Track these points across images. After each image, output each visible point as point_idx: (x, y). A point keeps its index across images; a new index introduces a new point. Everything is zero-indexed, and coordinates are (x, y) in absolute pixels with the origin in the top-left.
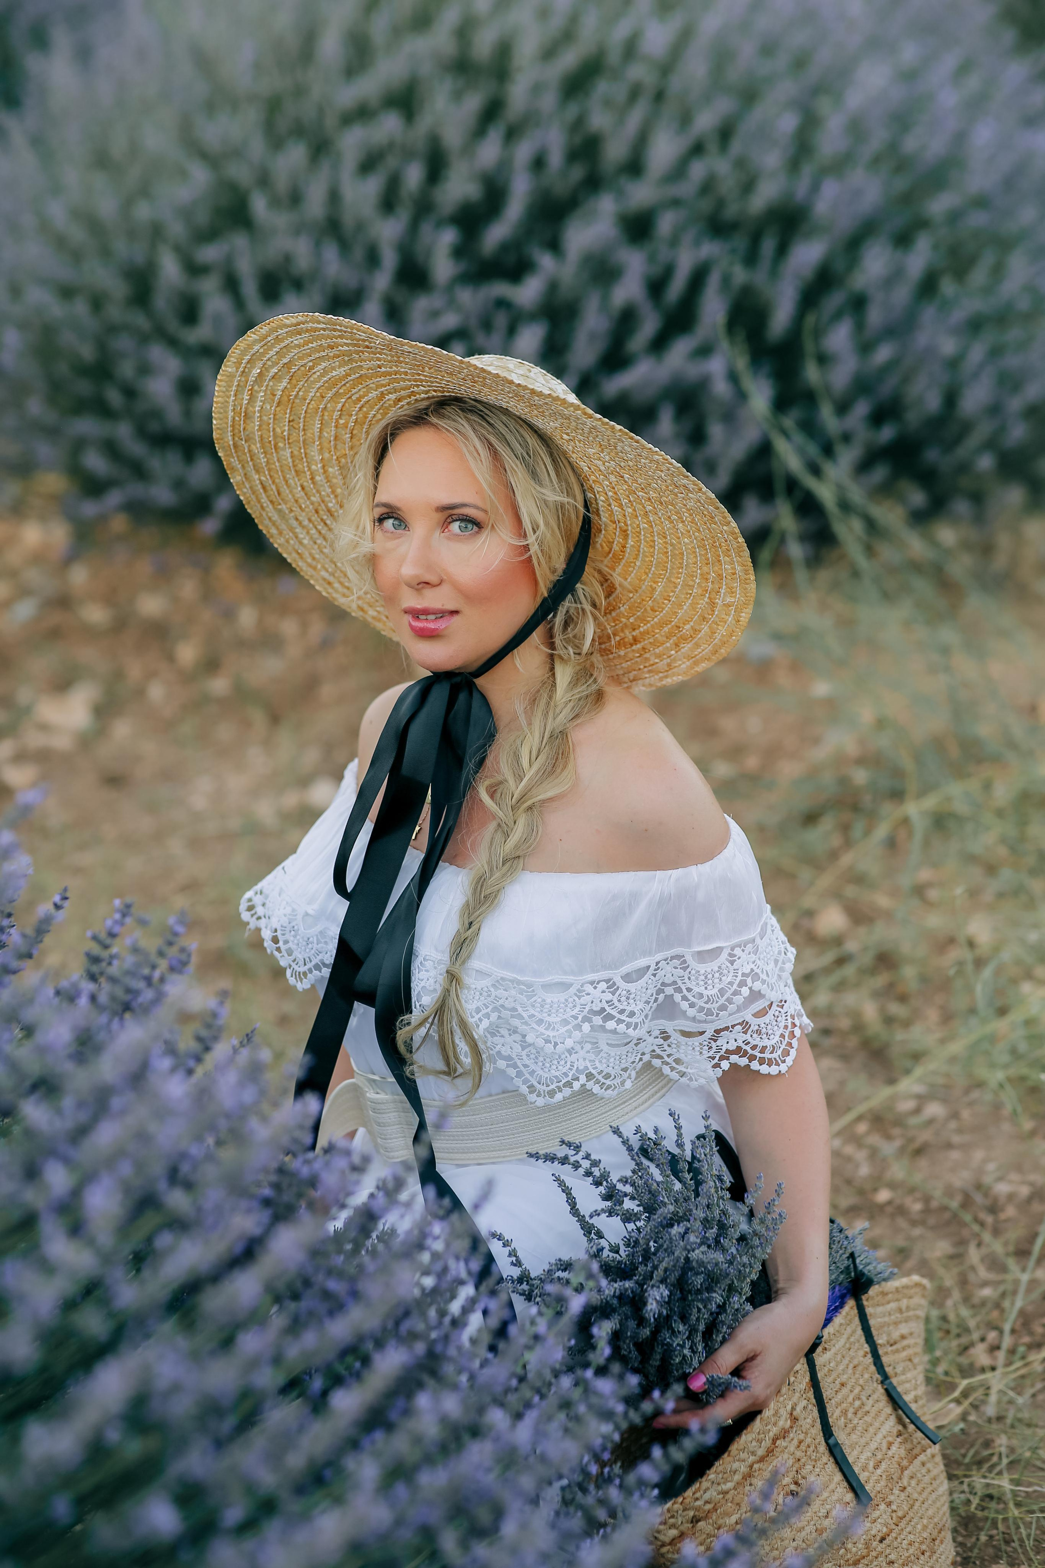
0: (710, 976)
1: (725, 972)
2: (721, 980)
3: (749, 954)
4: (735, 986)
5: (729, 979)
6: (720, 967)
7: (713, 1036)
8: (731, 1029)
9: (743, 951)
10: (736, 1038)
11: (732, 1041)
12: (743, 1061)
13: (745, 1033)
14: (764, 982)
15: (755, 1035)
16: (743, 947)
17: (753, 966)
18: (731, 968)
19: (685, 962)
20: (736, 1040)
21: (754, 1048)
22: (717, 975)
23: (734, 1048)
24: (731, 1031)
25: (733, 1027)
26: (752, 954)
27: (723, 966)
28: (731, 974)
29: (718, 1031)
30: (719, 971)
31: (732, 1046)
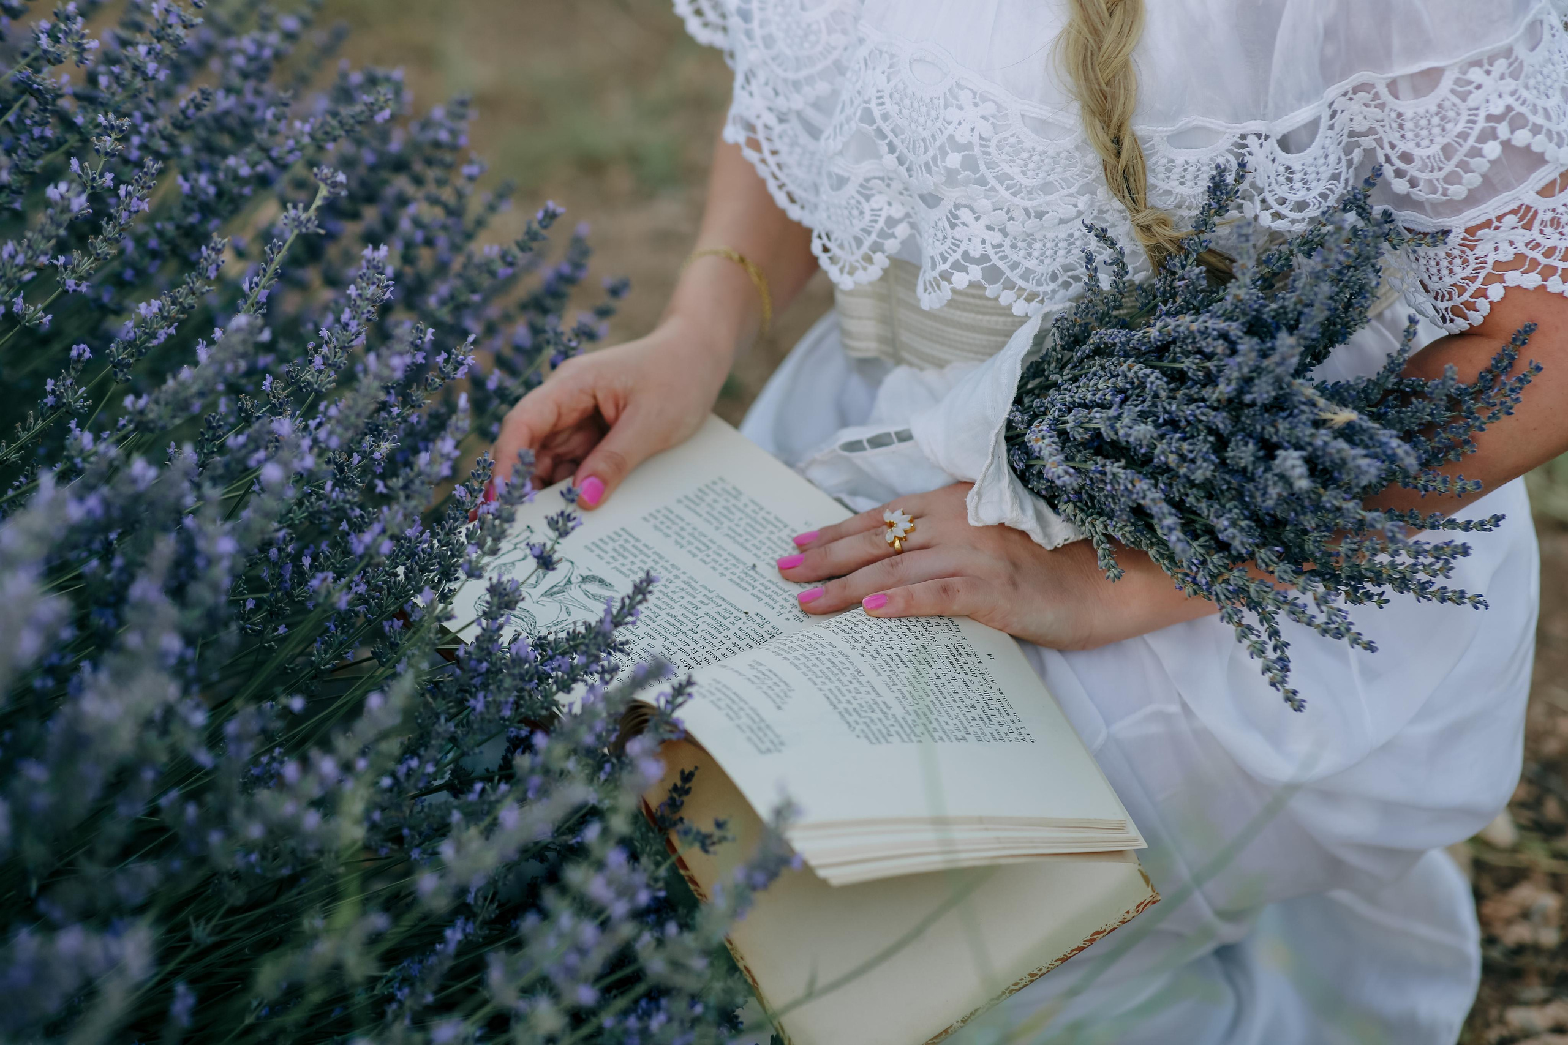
0: (1423, 122)
1: (1451, 114)
2: (1443, 130)
3: (1502, 77)
4: (1471, 141)
5: (1460, 127)
6: (1440, 106)
7: (1464, 239)
8: (1496, 224)
9: (1488, 73)
10: (1512, 238)
11: (1504, 246)
12: (1532, 280)
13: (1528, 227)
14: (1536, 130)
15: (1548, 230)
16: (1486, 67)
17: (1510, 100)
18: (1463, 107)
19: (1376, 96)
20: (1511, 243)
21: (1550, 252)
22: (1436, 120)
23: (1511, 257)
24: (1497, 228)
25: (1499, 219)
26: (1509, 80)
27: (1447, 104)
28: (1464, 117)
29: (1471, 231)
30: (1437, 114)
31: (1506, 254)
